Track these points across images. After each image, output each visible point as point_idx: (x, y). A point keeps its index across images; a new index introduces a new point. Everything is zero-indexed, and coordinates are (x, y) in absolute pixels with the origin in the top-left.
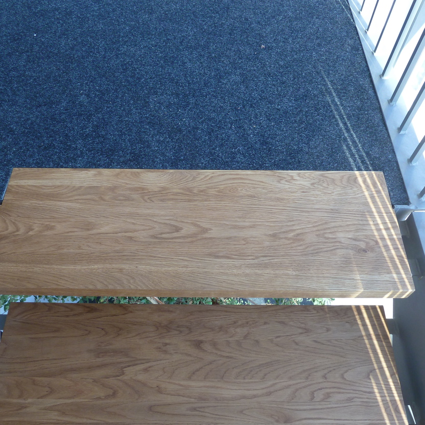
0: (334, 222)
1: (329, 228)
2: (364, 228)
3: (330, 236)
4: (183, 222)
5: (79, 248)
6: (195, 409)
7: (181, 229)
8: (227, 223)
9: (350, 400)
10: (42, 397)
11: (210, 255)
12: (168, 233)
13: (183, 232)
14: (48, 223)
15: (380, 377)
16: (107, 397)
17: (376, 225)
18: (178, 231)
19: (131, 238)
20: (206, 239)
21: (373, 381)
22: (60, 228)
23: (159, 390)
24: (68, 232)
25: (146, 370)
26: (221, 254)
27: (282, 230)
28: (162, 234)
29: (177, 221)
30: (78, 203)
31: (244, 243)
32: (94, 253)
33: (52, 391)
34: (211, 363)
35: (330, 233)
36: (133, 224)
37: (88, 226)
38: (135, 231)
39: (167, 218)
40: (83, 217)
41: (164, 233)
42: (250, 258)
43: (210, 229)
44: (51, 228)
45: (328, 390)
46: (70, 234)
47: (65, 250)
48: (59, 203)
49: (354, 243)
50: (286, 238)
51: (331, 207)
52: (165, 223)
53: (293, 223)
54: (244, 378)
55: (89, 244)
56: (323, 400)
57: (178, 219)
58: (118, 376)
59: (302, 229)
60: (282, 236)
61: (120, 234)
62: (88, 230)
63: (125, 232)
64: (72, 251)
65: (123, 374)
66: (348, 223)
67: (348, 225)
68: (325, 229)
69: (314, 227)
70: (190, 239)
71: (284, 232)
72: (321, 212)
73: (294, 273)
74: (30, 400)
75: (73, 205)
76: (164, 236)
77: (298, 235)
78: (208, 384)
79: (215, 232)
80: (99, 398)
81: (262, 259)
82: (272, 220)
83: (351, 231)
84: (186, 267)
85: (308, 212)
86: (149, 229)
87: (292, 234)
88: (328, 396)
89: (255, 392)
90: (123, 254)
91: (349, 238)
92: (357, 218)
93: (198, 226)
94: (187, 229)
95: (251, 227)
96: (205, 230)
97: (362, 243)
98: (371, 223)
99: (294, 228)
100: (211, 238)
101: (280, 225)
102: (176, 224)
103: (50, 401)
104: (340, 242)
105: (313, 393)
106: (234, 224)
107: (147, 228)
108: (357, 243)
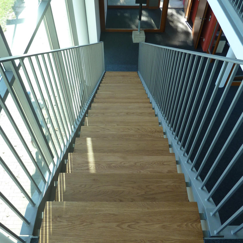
0: (66, 230)
1: (69, 227)
2: (55, 227)
3: (70, 223)
4: (127, 230)
5: (165, 217)
6: (122, 183)
7: (128, 226)
8: (109, 229)
9: (74, 185)
10: (169, 185)
11: (116, 215)
12: (132, 224)
13: (127, 225)
14: (181, 228)
15: (62, 191)
16: (149, 186)
17: (49, 228)
18: (129, 225)
19: (147, 222)
20: (118, 222)
21: (65, 190)
22: (175, 226)
23: (133, 188)
24: (171, 224)
25: (138, 193)
26: (113, 215)
27: (88, 226)
28: (135, 224)
29: (130, 230)
30: (172, 239)
31: (103, 220)
32: (160, 215)
33: (166, 187)
34: (117, 196)
35: (69, 225)
36: (147, 229)
37: (164, 227)
38: (145, 225)
39: (133, 232)
40: (168, 232)
41: (134, 224)
42: (102, 214)
43: (116, 226)
44: (178, 226)
45: (80, 187)
46: (170, 223)
47: (170, 216)
48: (179, 238)
49: (61, 220)
50: (87, 222)
51: (65, 237)
52: (134, 229)
53: (83, 229)
54: (106, 191)
55: (162, 219)
56: (82, 185)
57: (129, 231)
58: (147, 191)
59: (80, 227)
60: (88, 223)
61: (151, 223)
62: (164, 225)
63: (149, 225)
64: (168, 216)
65: (145, 192)
66: (61, 229)
67: (61, 228)
68: (71, 226)
69: (75, 228)
70: (124, 221)
71: (87, 225)
72: (70, 235)
73: (87, 208)
74: (172, 184)
75: (173, 238)
76: (134, 223)
77: (82, 224)
78: (118, 189)
79: (114, 225)
80: (151, 185)
81: (97, 214)
82: (91, 231)
83: (61, 225)
84: (125, 210)
85: (76, 235)
86: (140, 226)
87: (84, 224)
88: (80, 186)
89: (103, 187)
90: (148, 215)
91: (63, 222)
92: (56, 232)
93: (121, 228)
94: (125, 226)
95: (100, 227)
96: (118, 226)
97: (58, 220)
98: (51, 229)
99: (83, 227)
100: (116, 222)
101: (88, 229)
102: (130, 228)
103: (166, 184)
104: (67, 220)
105: (85, 187)
106: (107, 229)
107: (141, 227)
108: (60, 220)
